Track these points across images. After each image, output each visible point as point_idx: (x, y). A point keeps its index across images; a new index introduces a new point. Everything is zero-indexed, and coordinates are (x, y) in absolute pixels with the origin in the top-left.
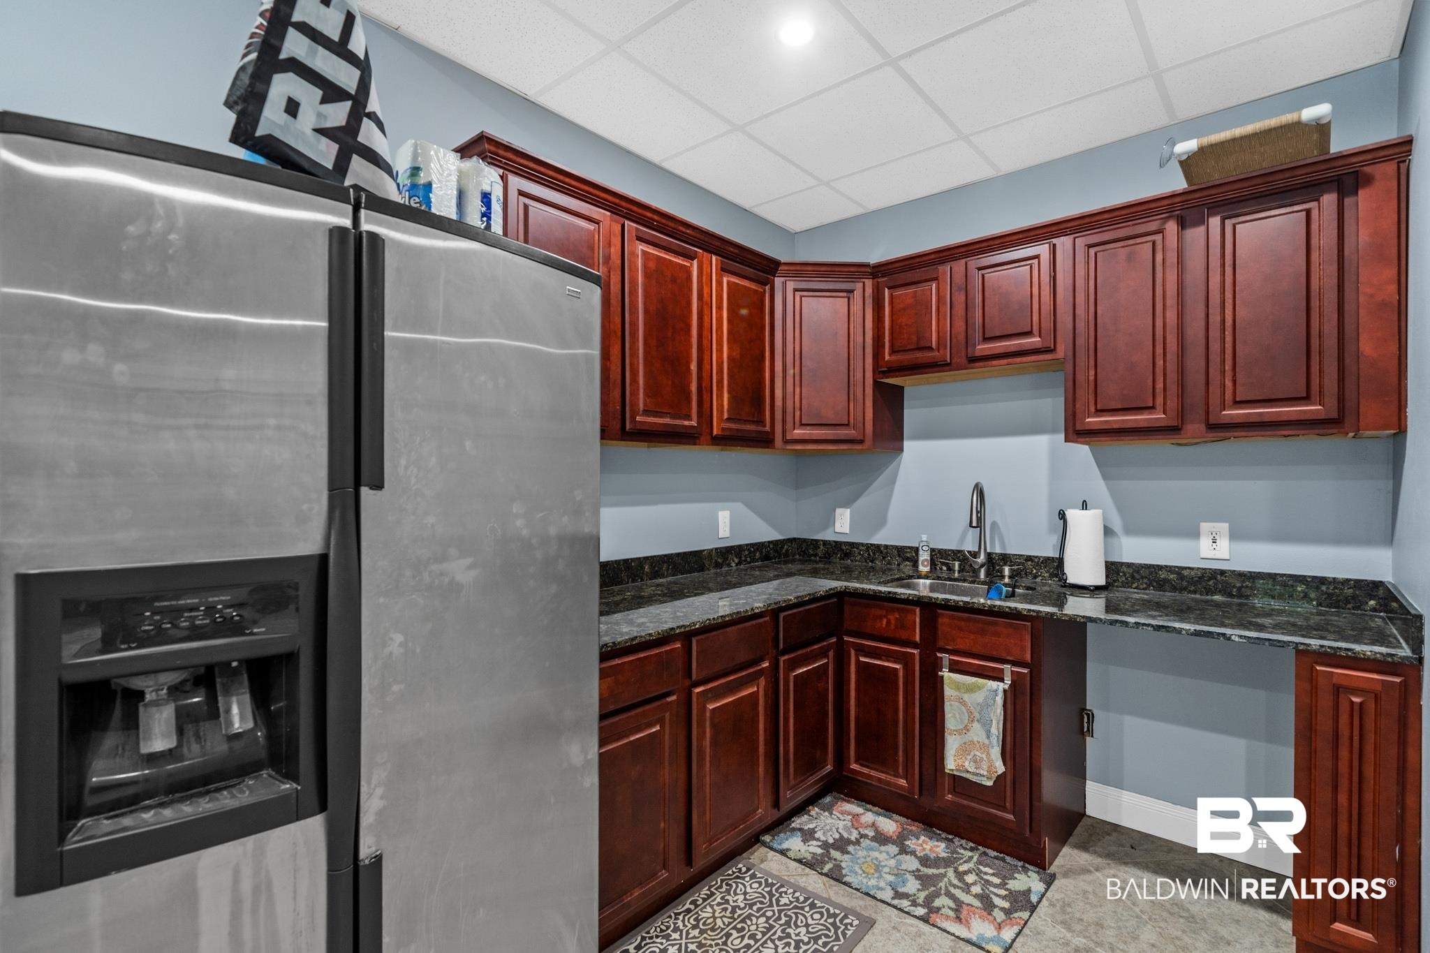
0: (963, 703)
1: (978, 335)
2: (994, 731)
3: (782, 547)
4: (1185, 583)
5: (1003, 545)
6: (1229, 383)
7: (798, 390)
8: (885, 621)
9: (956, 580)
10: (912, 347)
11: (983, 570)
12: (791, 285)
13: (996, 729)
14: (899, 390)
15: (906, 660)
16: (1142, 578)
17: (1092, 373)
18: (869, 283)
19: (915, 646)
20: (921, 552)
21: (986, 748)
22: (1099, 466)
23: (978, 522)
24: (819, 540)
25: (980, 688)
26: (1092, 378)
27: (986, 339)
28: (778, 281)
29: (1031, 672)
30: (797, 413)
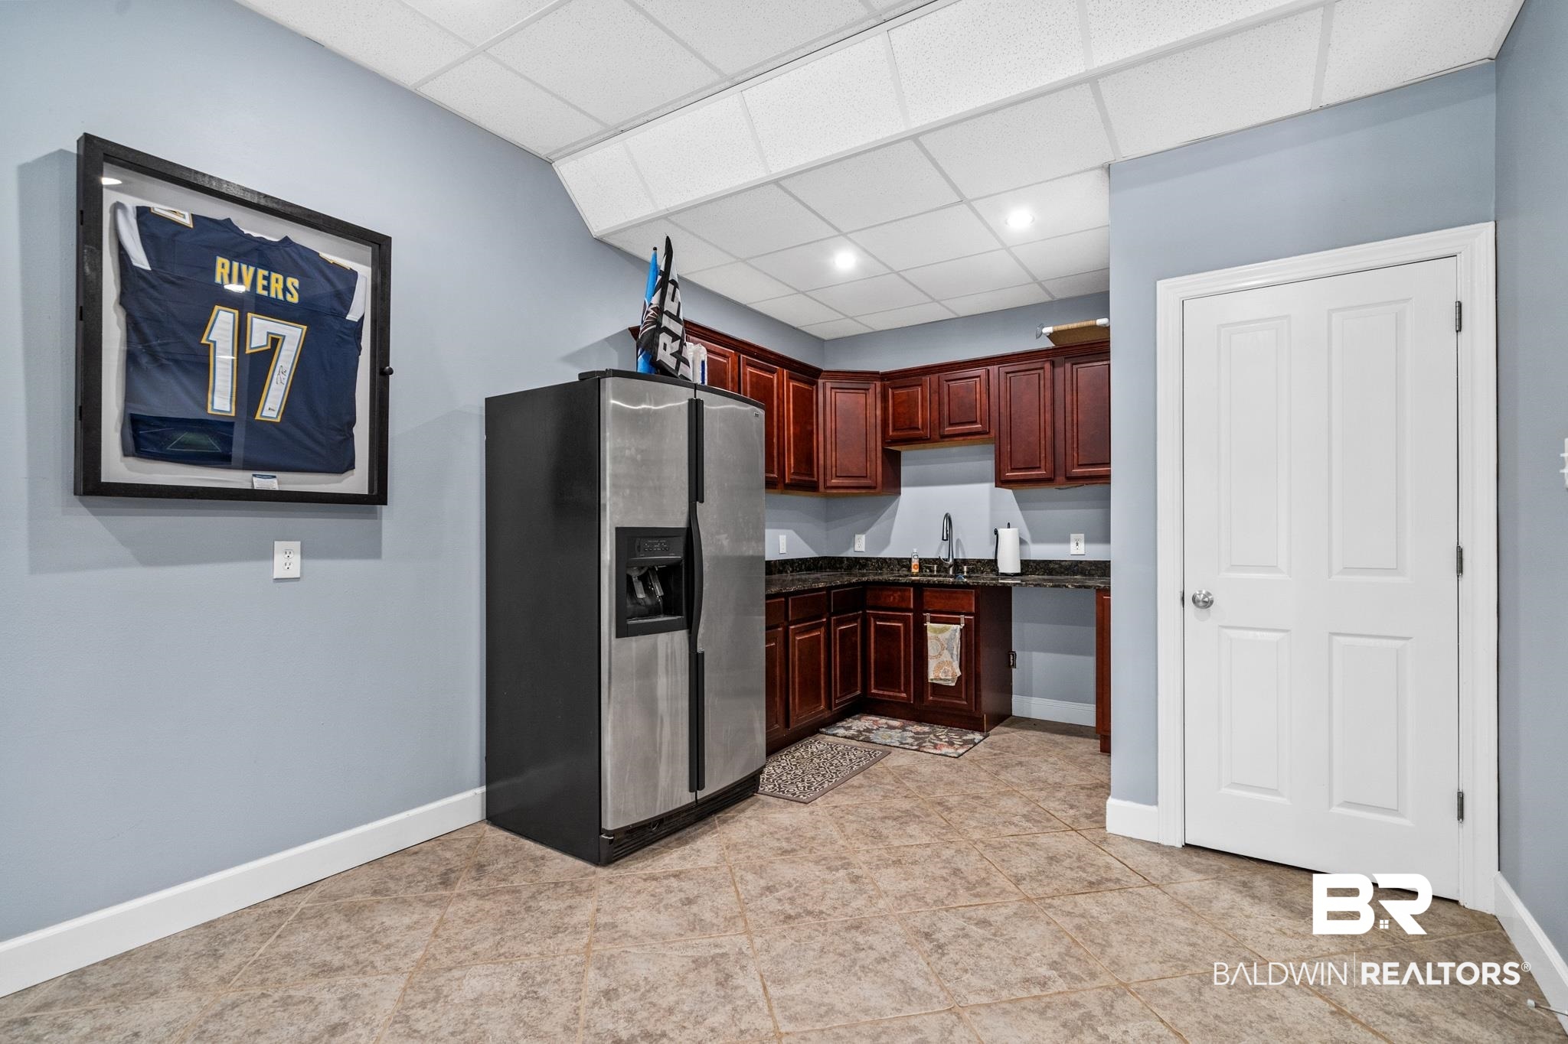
0: (938, 640)
1: (946, 422)
2: (955, 652)
3: (818, 563)
4: (1063, 570)
5: (964, 553)
6: (1075, 455)
7: (834, 453)
8: (892, 598)
9: (935, 576)
10: (906, 427)
11: (951, 569)
12: (829, 385)
13: (956, 651)
14: (898, 453)
15: (905, 620)
16: (1041, 568)
17: (1009, 447)
18: (878, 384)
19: (910, 610)
20: (913, 560)
21: (950, 664)
22: (1018, 502)
23: (948, 537)
24: (843, 557)
25: (947, 629)
26: (1009, 450)
27: (951, 425)
28: (820, 381)
29: (975, 618)
30: (834, 469)
